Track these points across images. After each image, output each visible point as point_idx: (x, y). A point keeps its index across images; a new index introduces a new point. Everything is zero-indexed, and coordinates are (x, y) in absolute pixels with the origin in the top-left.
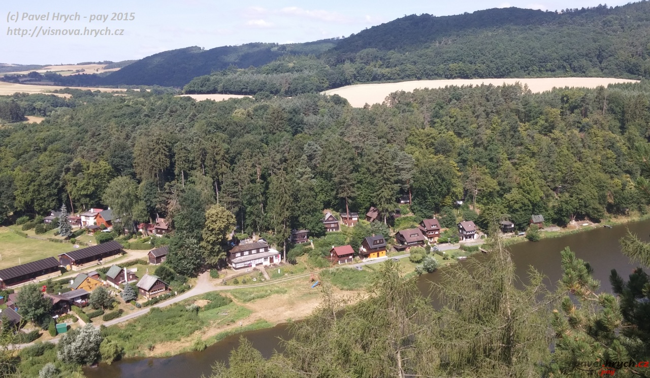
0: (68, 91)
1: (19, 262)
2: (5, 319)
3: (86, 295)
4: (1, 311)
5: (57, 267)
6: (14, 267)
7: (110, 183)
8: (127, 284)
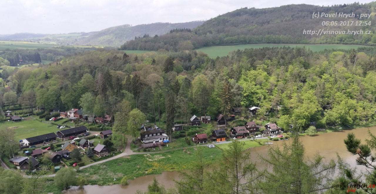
1: (38, 135)
2: (30, 163)
3: (69, 153)
4: (29, 158)
5: (55, 138)
6: (35, 137)
7: (82, 95)
8: (90, 149)
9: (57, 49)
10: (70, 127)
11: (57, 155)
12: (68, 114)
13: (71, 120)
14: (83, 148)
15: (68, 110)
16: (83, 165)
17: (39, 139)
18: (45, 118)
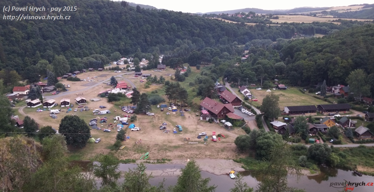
0: (340, 21)
1: (299, 104)
2: (287, 129)
3: (327, 128)
4: (287, 125)
5: (315, 111)
6: (296, 106)
7: (351, 72)
8: (350, 129)
9: (333, 22)
10: (332, 103)
11: (314, 128)
12: (333, 89)
13: (334, 96)
14: (343, 126)
15: (334, 86)
16: (339, 143)
17: (299, 109)
18: (308, 90)
